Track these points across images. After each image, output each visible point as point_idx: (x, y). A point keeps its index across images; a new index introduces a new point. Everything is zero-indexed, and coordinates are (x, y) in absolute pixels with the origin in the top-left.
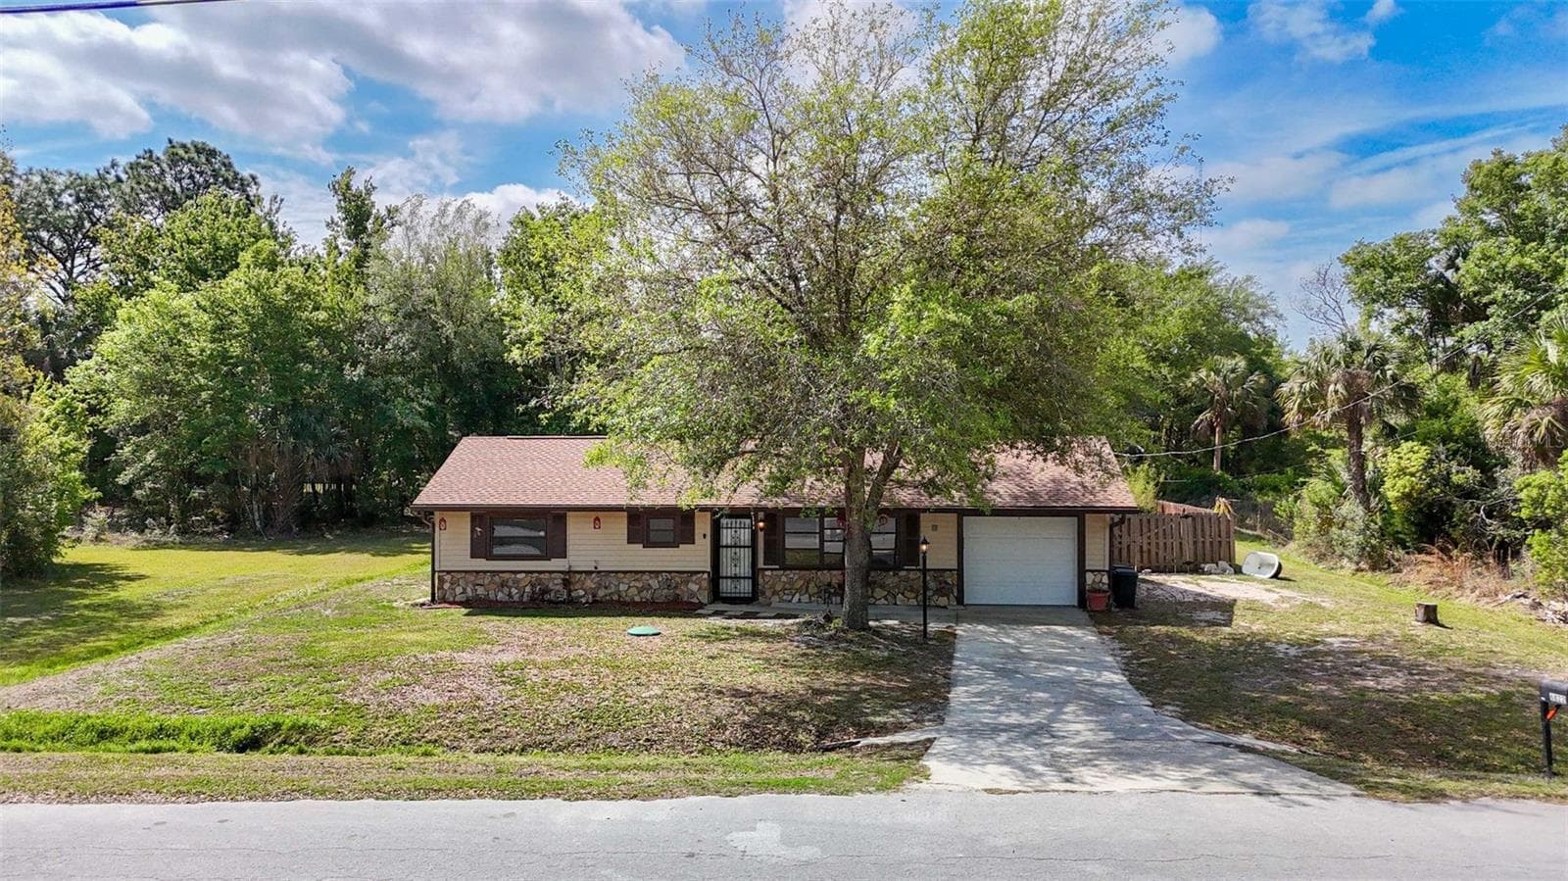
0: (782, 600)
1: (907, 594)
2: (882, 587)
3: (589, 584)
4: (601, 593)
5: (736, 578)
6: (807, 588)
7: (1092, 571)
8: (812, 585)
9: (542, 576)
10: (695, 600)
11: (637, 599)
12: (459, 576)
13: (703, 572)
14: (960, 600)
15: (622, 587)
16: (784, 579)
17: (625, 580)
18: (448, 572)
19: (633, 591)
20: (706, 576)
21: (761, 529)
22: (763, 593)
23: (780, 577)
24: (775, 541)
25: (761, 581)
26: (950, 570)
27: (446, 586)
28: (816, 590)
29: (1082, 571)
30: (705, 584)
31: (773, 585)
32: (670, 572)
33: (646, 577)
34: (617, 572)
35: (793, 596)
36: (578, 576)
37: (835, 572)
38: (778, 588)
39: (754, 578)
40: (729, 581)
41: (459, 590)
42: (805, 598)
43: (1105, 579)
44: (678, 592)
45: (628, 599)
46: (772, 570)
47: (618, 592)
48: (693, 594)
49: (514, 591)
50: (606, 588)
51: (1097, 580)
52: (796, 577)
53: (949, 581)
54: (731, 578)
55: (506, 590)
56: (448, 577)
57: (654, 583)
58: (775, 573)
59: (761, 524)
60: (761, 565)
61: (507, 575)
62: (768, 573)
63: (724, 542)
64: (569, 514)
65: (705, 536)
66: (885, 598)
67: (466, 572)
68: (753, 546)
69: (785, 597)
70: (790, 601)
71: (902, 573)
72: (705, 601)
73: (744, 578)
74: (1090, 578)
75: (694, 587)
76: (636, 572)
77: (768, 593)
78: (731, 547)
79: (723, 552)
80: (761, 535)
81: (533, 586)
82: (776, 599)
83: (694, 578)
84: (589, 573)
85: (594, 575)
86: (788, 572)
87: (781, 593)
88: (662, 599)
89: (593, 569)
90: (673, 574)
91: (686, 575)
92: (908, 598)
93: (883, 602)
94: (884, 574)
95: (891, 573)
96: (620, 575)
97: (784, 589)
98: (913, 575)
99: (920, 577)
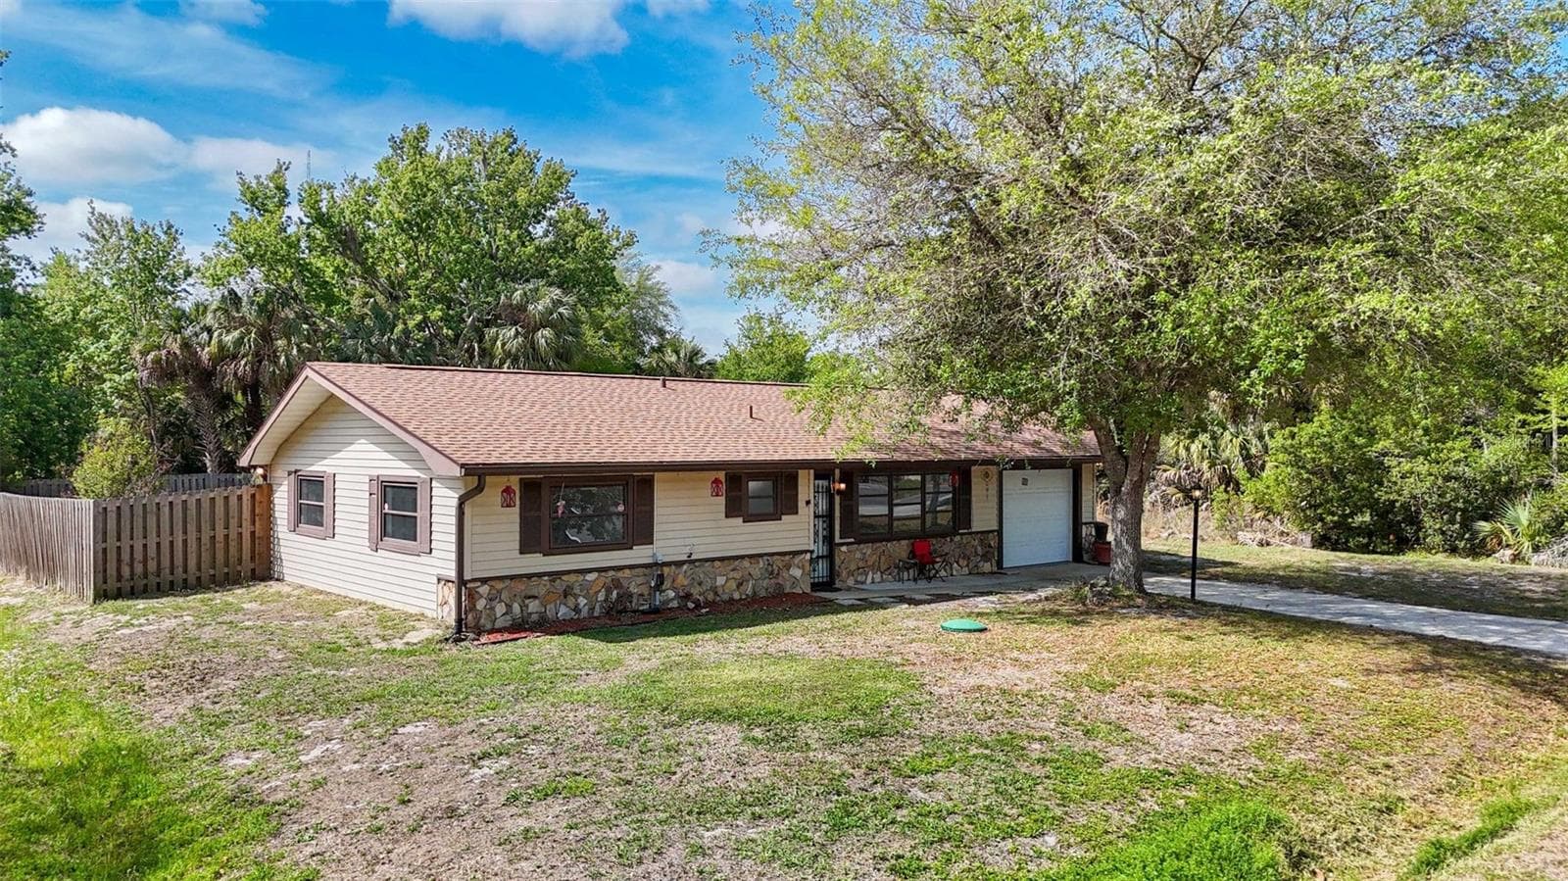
0: (856, 582)
1: (961, 562)
2: (941, 556)
6: (879, 563)
8: (883, 559)
9: (620, 574)
10: (798, 591)
12: (499, 585)
13: (807, 552)
14: (1001, 564)
15: (720, 581)
16: (858, 555)
17: (722, 571)
18: (484, 581)
19: (731, 585)
20: (808, 555)
21: (839, 493)
22: (839, 575)
24: (851, 507)
25: (837, 560)
26: (994, 532)
27: (481, 604)
28: (886, 565)
29: (1077, 525)
30: (808, 567)
31: (848, 566)
32: (769, 555)
33: (745, 563)
36: (667, 570)
37: (903, 542)
38: (853, 567)
39: (831, 557)
41: (500, 609)
44: (780, 581)
46: (847, 544)
49: (582, 601)
53: (992, 543)
55: (571, 601)
56: (484, 590)
59: (838, 486)
60: (837, 540)
61: (572, 578)
62: (844, 549)
64: (657, 475)
65: (807, 503)
66: (944, 568)
67: (512, 578)
68: (831, 515)
70: (864, 583)
71: (958, 539)
72: (808, 590)
73: (822, 558)
75: (795, 573)
76: (735, 558)
77: (844, 574)
80: (837, 499)
81: (609, 591)
82: (851, 581)
84: (679, 564)
85: (685, 567)
86: (862, 546)
87: (855, 573)
88: (763, 593)
89: (685, 558)
90: (776, 557)
91: (787, 558)
92: (962, 567)
93: (942, 573)
94: (942, 541)
95: (948, 539)
96: (717, 564)
97: (858, 568)
98: (965, 540)
99: (970, 542)
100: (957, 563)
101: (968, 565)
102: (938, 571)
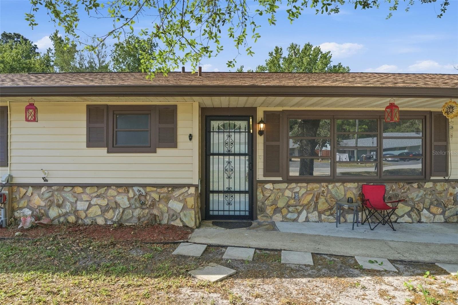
0: (285, 219)
1: (434, 209)
2: (405, 201)
3: (37, 201)
4: (53, 213)
5: (229, 192)
6: (316, 203)
8: (322, 200)
10: (178, 223)
11: (100, 221)
13: (189, 186)
15: (81, 206)
17: (85, 197)
19: (95, 211)
20: (192, 190)
21: (261, 133)
22: (263, 210)
23: (282, 191)
24: (278, 147)
25: (260, 196)
28: (326, 206)
30: (191, 201)
31: (274, 203)
32: (144, 186)
33: (112, 192)
34: (73, 186)
35: (299, 213)
36: (23, 190)
37: (349, 185)
38: (281, 204)
39: (251, 192)
40: (221, 195)
42: (314, 216)
44: (155, 212)
45: (88, 221)
46: (273, 183)
47: (76, 212)
48: (174, 216)
50: (59, 206)
52: (303, 191)
54: (224, 192)
57: (123, 200)
58: (277, 186)
59: (262, 126)
60: (260, 175)
62: (269, 186)
63: (214, 149)
65: (191, 137)
66: (409, 214)
68: (251, 154)
69: (289, 216)
70: (295, 220)
71: (429, 185)
72: (192, 224)
73: (240, 192)
75: (176, 206)
76: (99, 186)
77: (269, 210)
78: (224, 155)
79: (214, 159)
80: (260, 140)
82: (278, 218)
83: (177, 193)
84: (37, 186)
85: (43, 189)
86: (293, 185)
87: (285, 211)
88: (134, 222)
89: (42, 181)
90: (148, 189)
91: (165, 189)
92: (435, 215)
93: (407, 219)
94: (407, 186)
95: (415, 185)
96: (79, 190)
97: (288, 206)
98: (439, 187)
99: (447, 189)
100: (428, 209)
101: (443, 213)
102: (399, 217)
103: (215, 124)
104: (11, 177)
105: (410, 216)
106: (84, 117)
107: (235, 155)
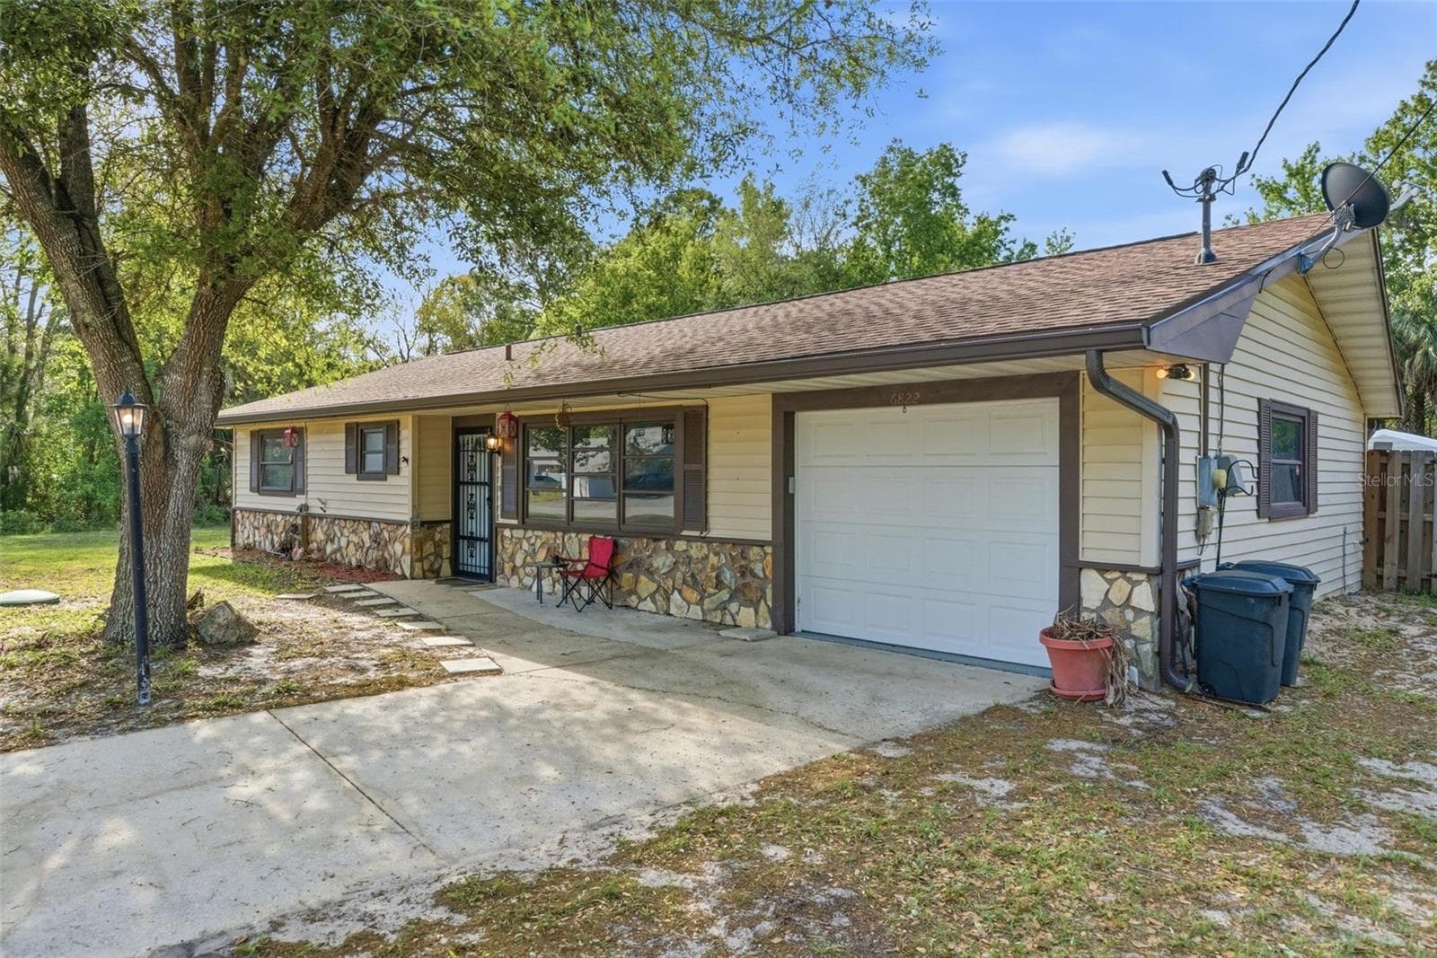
0: (521, 586)
1: (688, 592)
2: (650, 573)
3: (320, 534)
4: (329, 549)
5: (472, 539)
7: (1103, 568)
9: (290, 520)
10: (399, 571)
11: (354, 561)
12: (246, 514)
13: (404, 524)
14: (785, 623)
15: (344, 543)
16: (525, 546)
17: (346, 531)
18: (241, 510)
20: (408, 529)
21: (498, 451)
22: (501, 569)
23: (519, 541)
24: (513, 472)
25: (499, 547)
26: (761, 544)
27: (239, 528)
29: (1071, 567)
31: (512, 558)
33: (361, 526)
34: (339, 518)
35: (535, 578)
36: (313, 522)
37: (583, 537)
38: (519, 562)
39: (491, 541)
42: (547, 584)
43: (1144, 597)
44: (386, 555)
45: (347, 560)
46: (512, 527)
48: (398, 561)
50: (332, 541)
51: (1117, 596)
52: (539, 543)
53: (758, 568)
54: (467, 537)
56: (240, 516)
57: (367, 538)
58: (515, 533)
59: (492, 442)
62: (507, 533)
63: (462, 475)
65: (407, 461)
67: (249, 511)
68: (490, 483)
69: (525, 580)
71: (680, 545)
73: (483, 540)
74: (1093, 588)
75: (399, 548)
77: (507, 570)
78: (468, 484)
79: (461, 492)
80: (497, 461)
82: (515, 582)
83: (398, 532)
85: (323, 521)
87: (521, 572)
89: (323, 512)
90: (382, 526)
91: (392, 527)
92: (689, 604)
93: (649, 605)
94: (652, 545)
95: (663, 545)
96: (342, 523)
97: (525, 564)
98: (696, 551)
99: (707, 557)
100: (680, 592)
101: (700, 602)
102: (641, 600)
103: (469, 439)
104: (304, 507)
105: (654, 601)
106: (342, 436)
107: (477, 484)
